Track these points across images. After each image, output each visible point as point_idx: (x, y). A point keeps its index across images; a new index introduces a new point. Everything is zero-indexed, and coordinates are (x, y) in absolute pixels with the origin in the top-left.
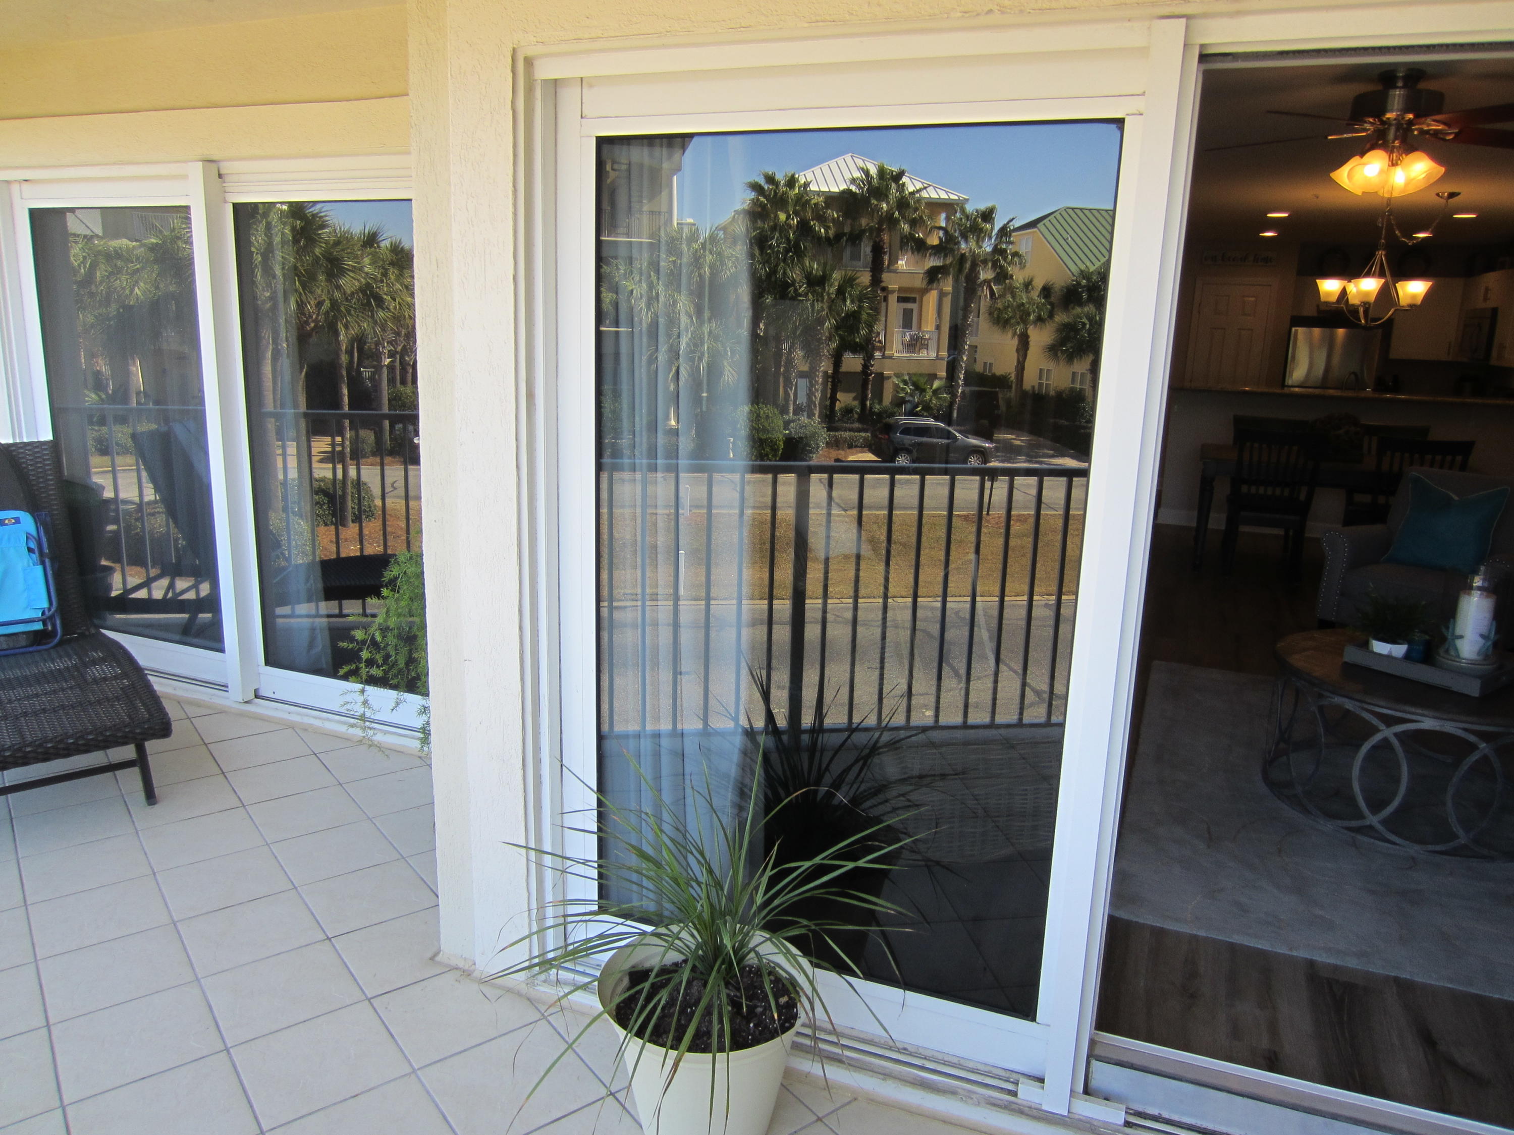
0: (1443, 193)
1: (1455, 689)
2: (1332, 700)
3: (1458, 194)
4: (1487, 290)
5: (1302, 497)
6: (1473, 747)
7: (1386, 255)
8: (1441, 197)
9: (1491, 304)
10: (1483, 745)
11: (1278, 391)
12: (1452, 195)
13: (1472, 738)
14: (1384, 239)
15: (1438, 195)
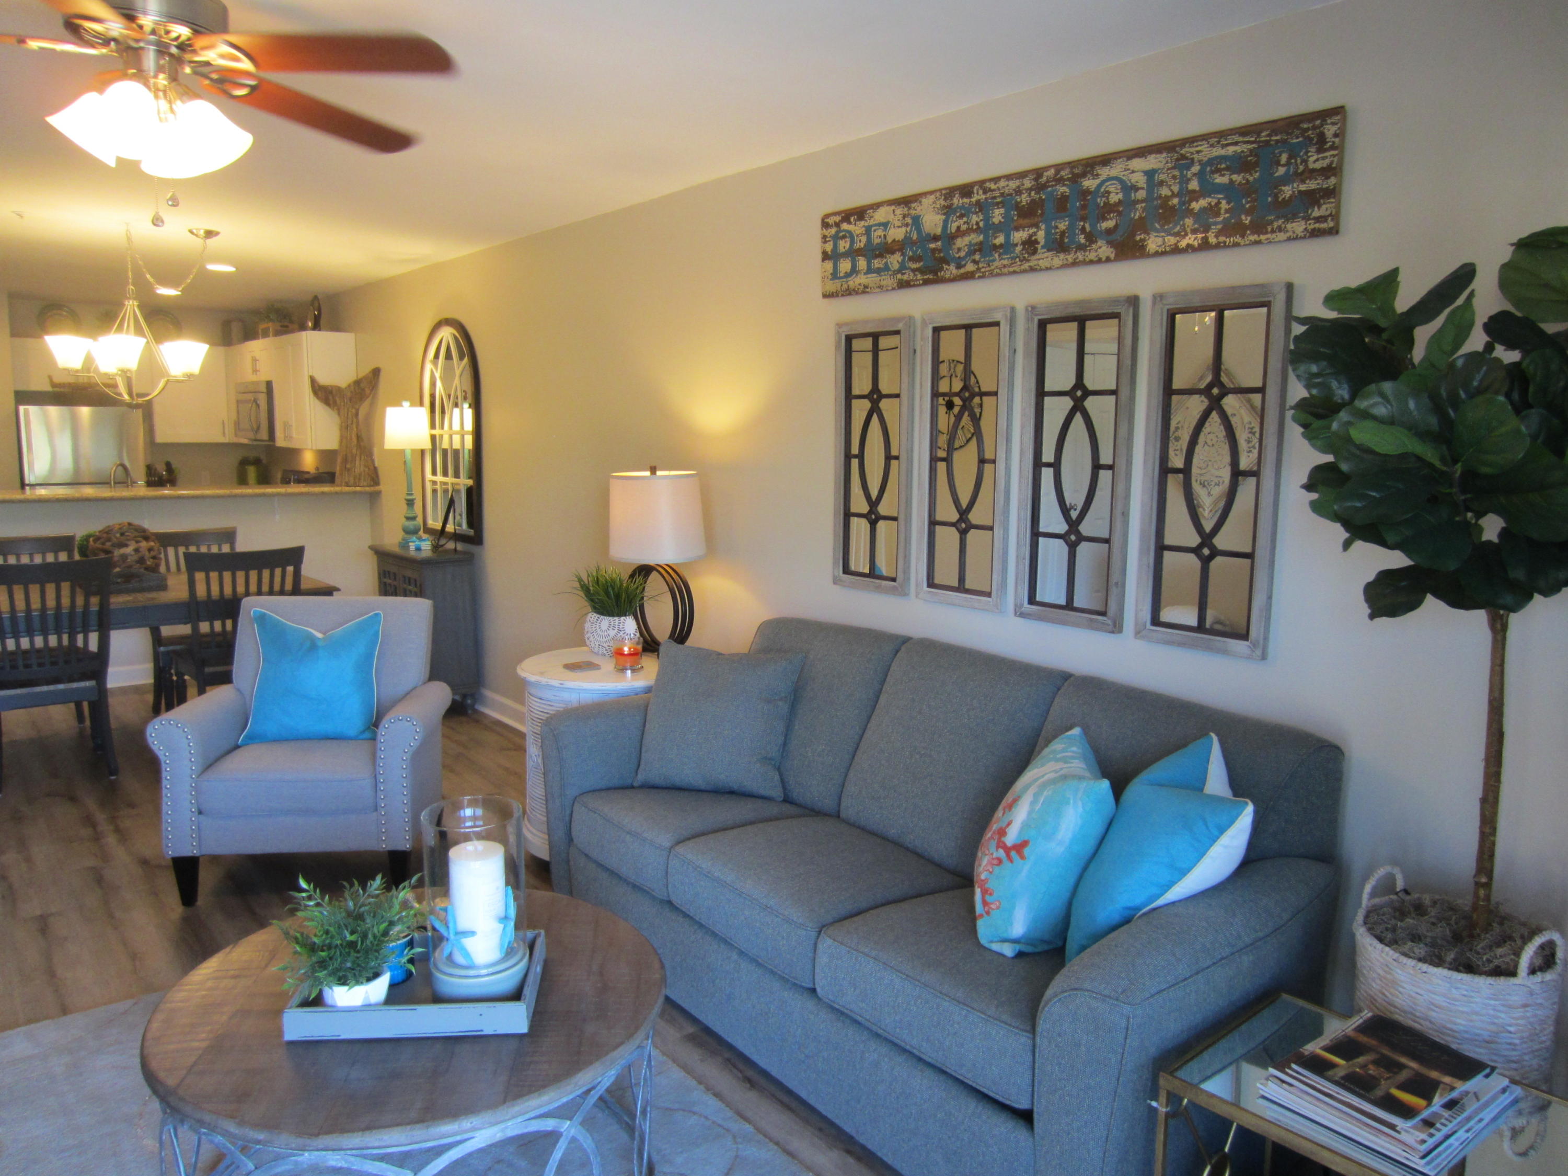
0: (198, 230)
1: (488, 1031)
2: (300, 1158)
3: (217, 234)
4: (255, 360)
5: (93, 646)
6: (552, 1137)
7: (139, 306)
8: (197, 235)
9: (263, 377)
10: (566, 1126)
11: (18, 496)
12: (210, 234)
13: (549, 1124)
14: (134, 285)
15: (191, 232)
